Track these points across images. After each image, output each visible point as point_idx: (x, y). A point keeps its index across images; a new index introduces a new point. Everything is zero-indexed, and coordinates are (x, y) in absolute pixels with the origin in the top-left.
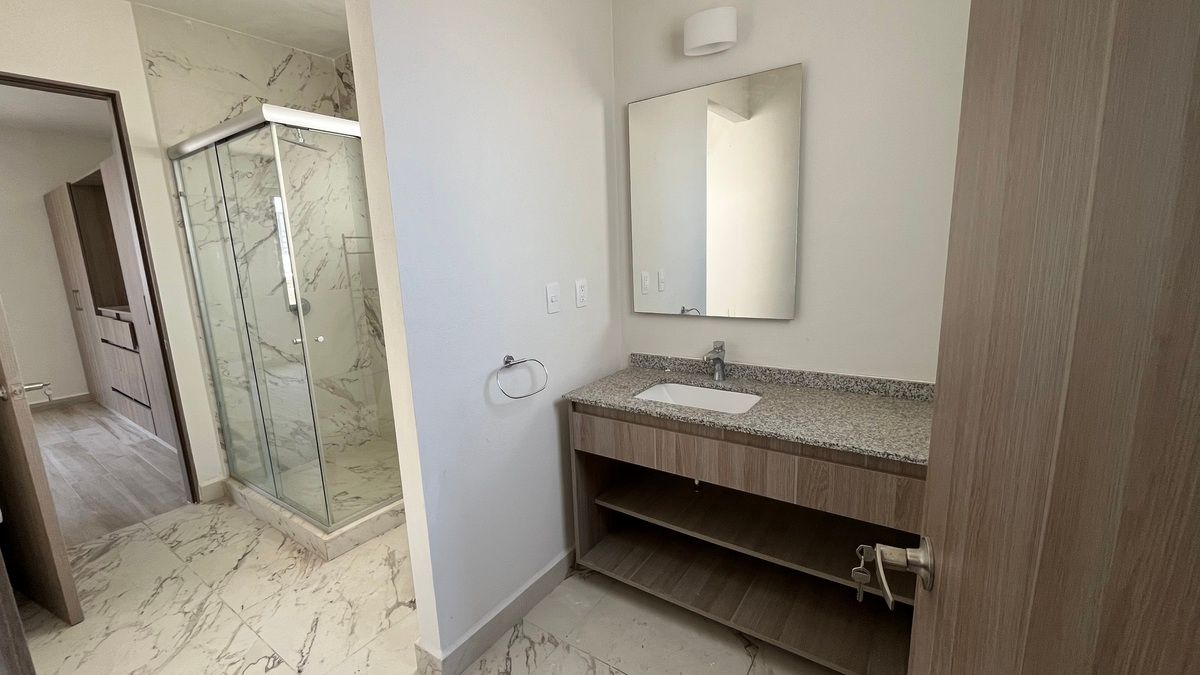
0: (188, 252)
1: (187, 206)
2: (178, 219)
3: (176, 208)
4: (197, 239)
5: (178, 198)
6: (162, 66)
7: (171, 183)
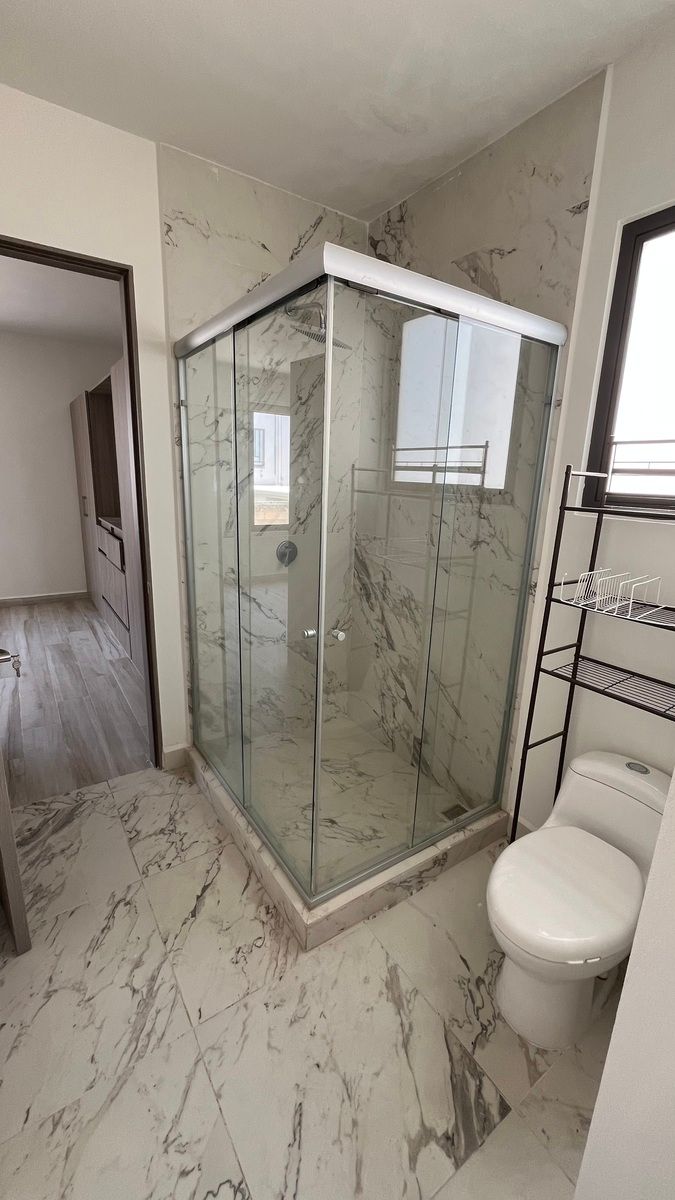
0: (182, 477)
1: (187, 419)
2: (176, 435)
3: (176, 421)
4: (192, 462)
5: (179, 408)
6: (181, 231)
7: (174, 387)
